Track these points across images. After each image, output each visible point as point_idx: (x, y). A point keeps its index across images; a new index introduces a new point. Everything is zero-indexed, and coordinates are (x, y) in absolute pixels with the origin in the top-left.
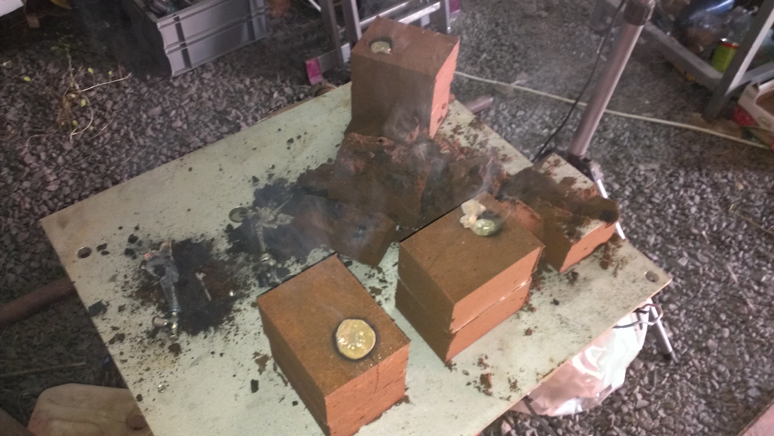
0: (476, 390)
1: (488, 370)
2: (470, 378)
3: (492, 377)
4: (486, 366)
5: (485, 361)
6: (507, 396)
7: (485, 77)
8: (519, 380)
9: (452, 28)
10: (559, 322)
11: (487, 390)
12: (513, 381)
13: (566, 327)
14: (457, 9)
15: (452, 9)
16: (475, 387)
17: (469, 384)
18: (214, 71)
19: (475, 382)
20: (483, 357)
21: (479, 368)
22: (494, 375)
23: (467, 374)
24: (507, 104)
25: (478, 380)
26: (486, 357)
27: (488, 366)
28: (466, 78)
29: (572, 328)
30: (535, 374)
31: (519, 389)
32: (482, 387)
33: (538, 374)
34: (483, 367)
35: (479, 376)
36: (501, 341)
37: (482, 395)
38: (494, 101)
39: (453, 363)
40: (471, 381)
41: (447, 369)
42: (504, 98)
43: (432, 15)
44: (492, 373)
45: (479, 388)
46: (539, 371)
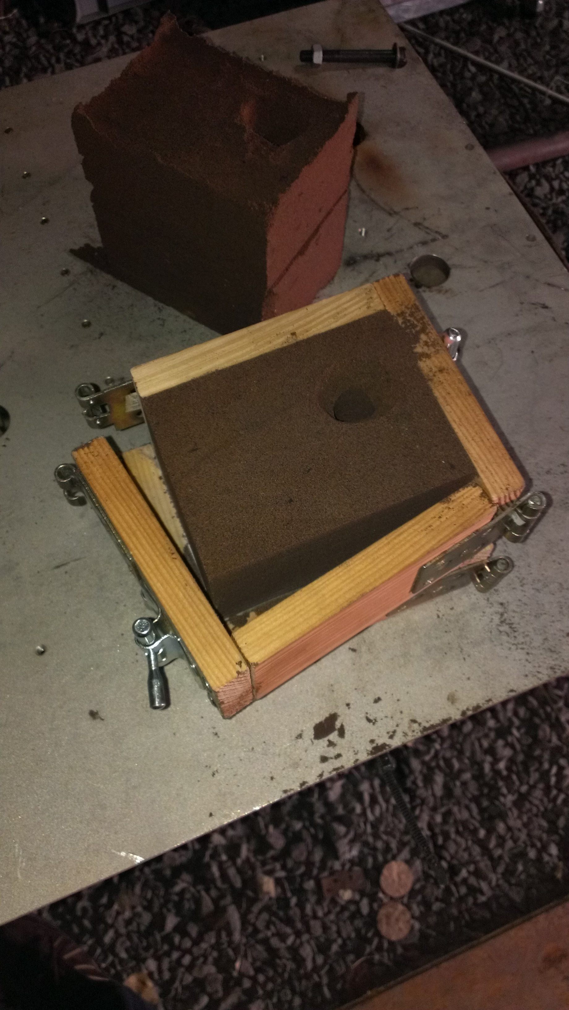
10: (497, 619)
13: (508, 635)
29: (521, 639)
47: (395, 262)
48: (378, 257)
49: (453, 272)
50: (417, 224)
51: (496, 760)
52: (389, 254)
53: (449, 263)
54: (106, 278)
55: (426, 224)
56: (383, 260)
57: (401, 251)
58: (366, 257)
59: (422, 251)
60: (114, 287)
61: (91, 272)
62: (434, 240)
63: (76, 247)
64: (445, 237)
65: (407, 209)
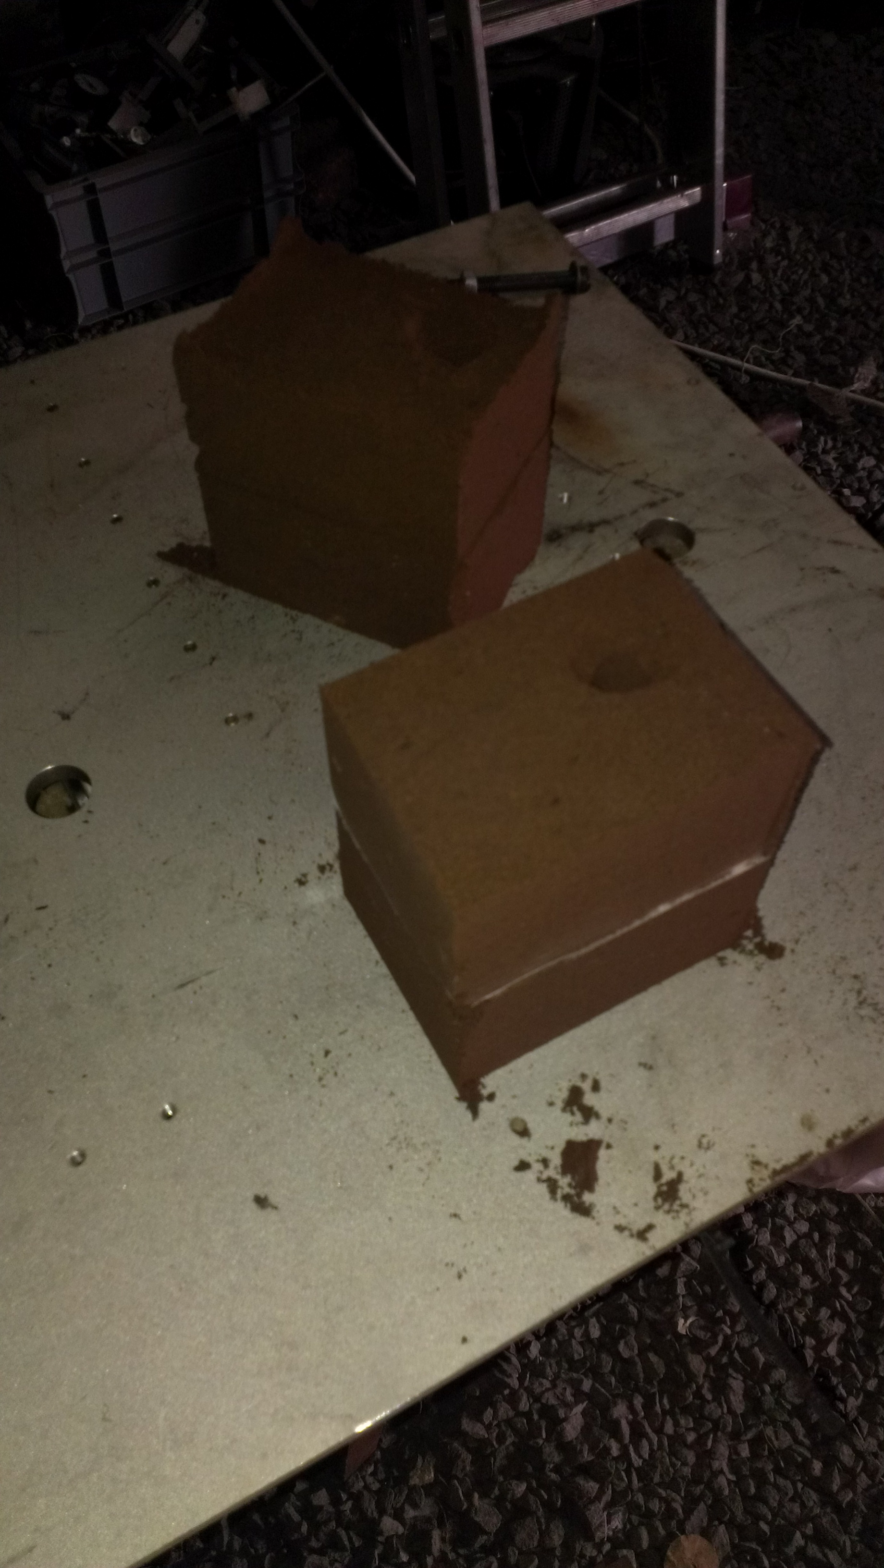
0: (543, 1188)
1: (594, 1130)
2: (530, 1150)
3: (602, 1153)
4: (589, 1114)
5: (589, 1099)
6: (641, 1224)
8: (688, 1173)
11: (579, 1195)
12: (668, 1175)
13: (873, 1020)
14: (743, 211)
15: (732, 209)
16: (539, 1180)
17: (523, 1166)
19: (545, 1162)
20: (586, 1086)
21: (568, 1117)
22: (609, 1146)
23: (524, 1133)
25: (556, 1160)
26: (596, 1087)
27: (597, 1116)
30: (746, 1163)
31: (684, 1206)
32: (564, 1182)
33: (756, 1163)
34: (579, 1117)
35: (561, 1146)
36: (654, 1038)
37: (562, 1210)
39: (485, 1092)
40: (530, 1159)
41: (462, 1108)
44: (606, 1139)
45: (552, 1185)
46: (762, 1153)
47: (616, 531)
48: (591, 527)
49: (701, 540)
50: (637, 483)
52: (605, 522)
53: (691, 526)
54: (214, 585)
55: (651, 480)
56: (599, 531)
57: (621, 517)
58: (575, 529)
59: (650, 516)
60: (224, 596)
61: (191, 579)
62: (664, 500)
63: (166, 549)
64: (679, 495)
65: (622, 464)
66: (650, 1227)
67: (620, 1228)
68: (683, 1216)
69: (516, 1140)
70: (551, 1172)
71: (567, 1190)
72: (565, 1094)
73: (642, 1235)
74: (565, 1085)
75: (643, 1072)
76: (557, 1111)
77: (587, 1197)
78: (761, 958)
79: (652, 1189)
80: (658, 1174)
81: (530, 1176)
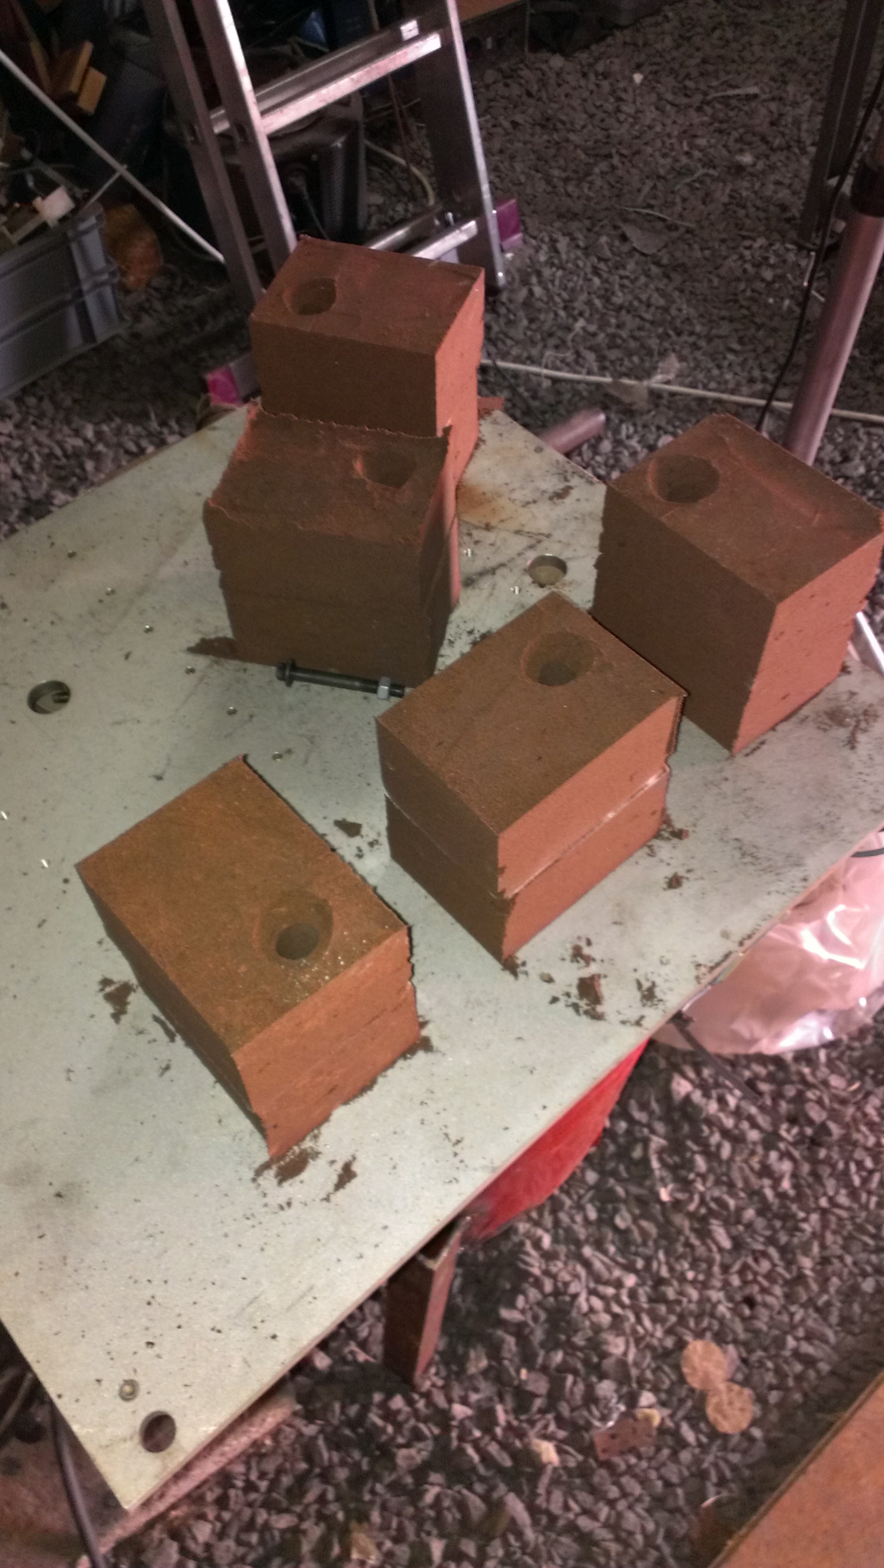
0: (571, 1011)
1: (593, 969)
2: (556, 989)
3: (603, 981)
4: (588, 960)
5: (586, 951)
6: (634, 1015)
7: (584, 371)
8: (658, 981)
9: (507, 273)
10: (737, 854)
11: (594, 1009)
12: (646, 985)
13: (753, 864)
14: (515, 231)
15: (504, 233)
16: (567, 1006)
17: (555, 1000)
18: (17, 417)
19: (568, 995)
20: (583, 944)
21: (575, 965)
22: (605, 976)
23: (550, 980)
24: (635, 425)
25: (574, 991)
26: (589, 943)
27: (594, 960)
28: (548, 377)
29: (766, 864)
30: (692, 967)
31: (661, 1000)
32: (583, 1004)
33: (698, 966)
34: (582, 963)
35: (575, 982)
36: (618, 905)
37: (585, 1019)
38: (608, 419)
39: (519, 962)
40: (556, 995)
41: (508, 976)
42: (629, 413)
43: (462, 249)
44: (602, 972)
45: (576, 1007)
46: (701, 960)
47: (511, 570)
48: (493, 571)
49: (570, 565)
50: (518, 532)
51: (777, 1181)
52: (502, 565)
53: (562, 557)
54: (233, 664)
55: (526, 529)
56: (499, 572)
57: (512, 560)
58: (483, 573)
59: (531, 556)
60: (245, 670)
61: (217, 663)
62: (539, 542)
63: (192, 645)
64: (548, 536)
65: (502, 521)
66: (642, 1017)
67: (623, 1022)
68: (661, 1006)
69: (546, 985)
70: (574, 1000)
71: (586, 1008)
72: (570, 952)
73: (638, 1023)
74: (569, 946)
75: (615, 928)
76: (568, 963)
77: (599, 1009)
78: (675, 841)
79: (638, 995)
80: (639, 985)
81: (561, 1005)
